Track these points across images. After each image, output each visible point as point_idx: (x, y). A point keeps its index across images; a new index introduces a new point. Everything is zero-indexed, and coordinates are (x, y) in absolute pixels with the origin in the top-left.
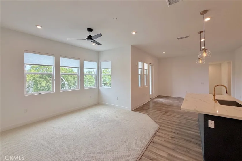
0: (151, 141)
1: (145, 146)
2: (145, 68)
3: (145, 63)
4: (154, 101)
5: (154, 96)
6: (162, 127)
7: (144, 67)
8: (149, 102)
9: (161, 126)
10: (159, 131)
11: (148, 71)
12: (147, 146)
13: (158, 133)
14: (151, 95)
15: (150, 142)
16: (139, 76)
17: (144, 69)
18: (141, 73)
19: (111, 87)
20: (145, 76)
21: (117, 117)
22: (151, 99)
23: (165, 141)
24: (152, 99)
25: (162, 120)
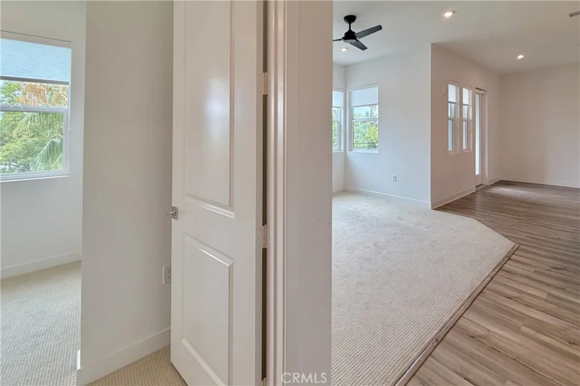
0: (500, 268)
1: (487, 275)
2: (464, 103)
3: (464, 89)
4: (488, 191)
5: (488, 179)
6: (522, 246)
7: (462, 98)
8: (473, 193)
9: (520, 244)
10: (517, 252)
11: (471, 108)
12: (492, 275)
13: (513, 257)
14: (478, 175)
15: (497, 270)
16: (450, 122)
17: (461, 104)
18: (453, 115)
19: (376, 151)
20: (464, 124)
21: (400, 219)
22: (480, 187)
23: (535, 271)
24: (482, 189)
25: (520, 233)
